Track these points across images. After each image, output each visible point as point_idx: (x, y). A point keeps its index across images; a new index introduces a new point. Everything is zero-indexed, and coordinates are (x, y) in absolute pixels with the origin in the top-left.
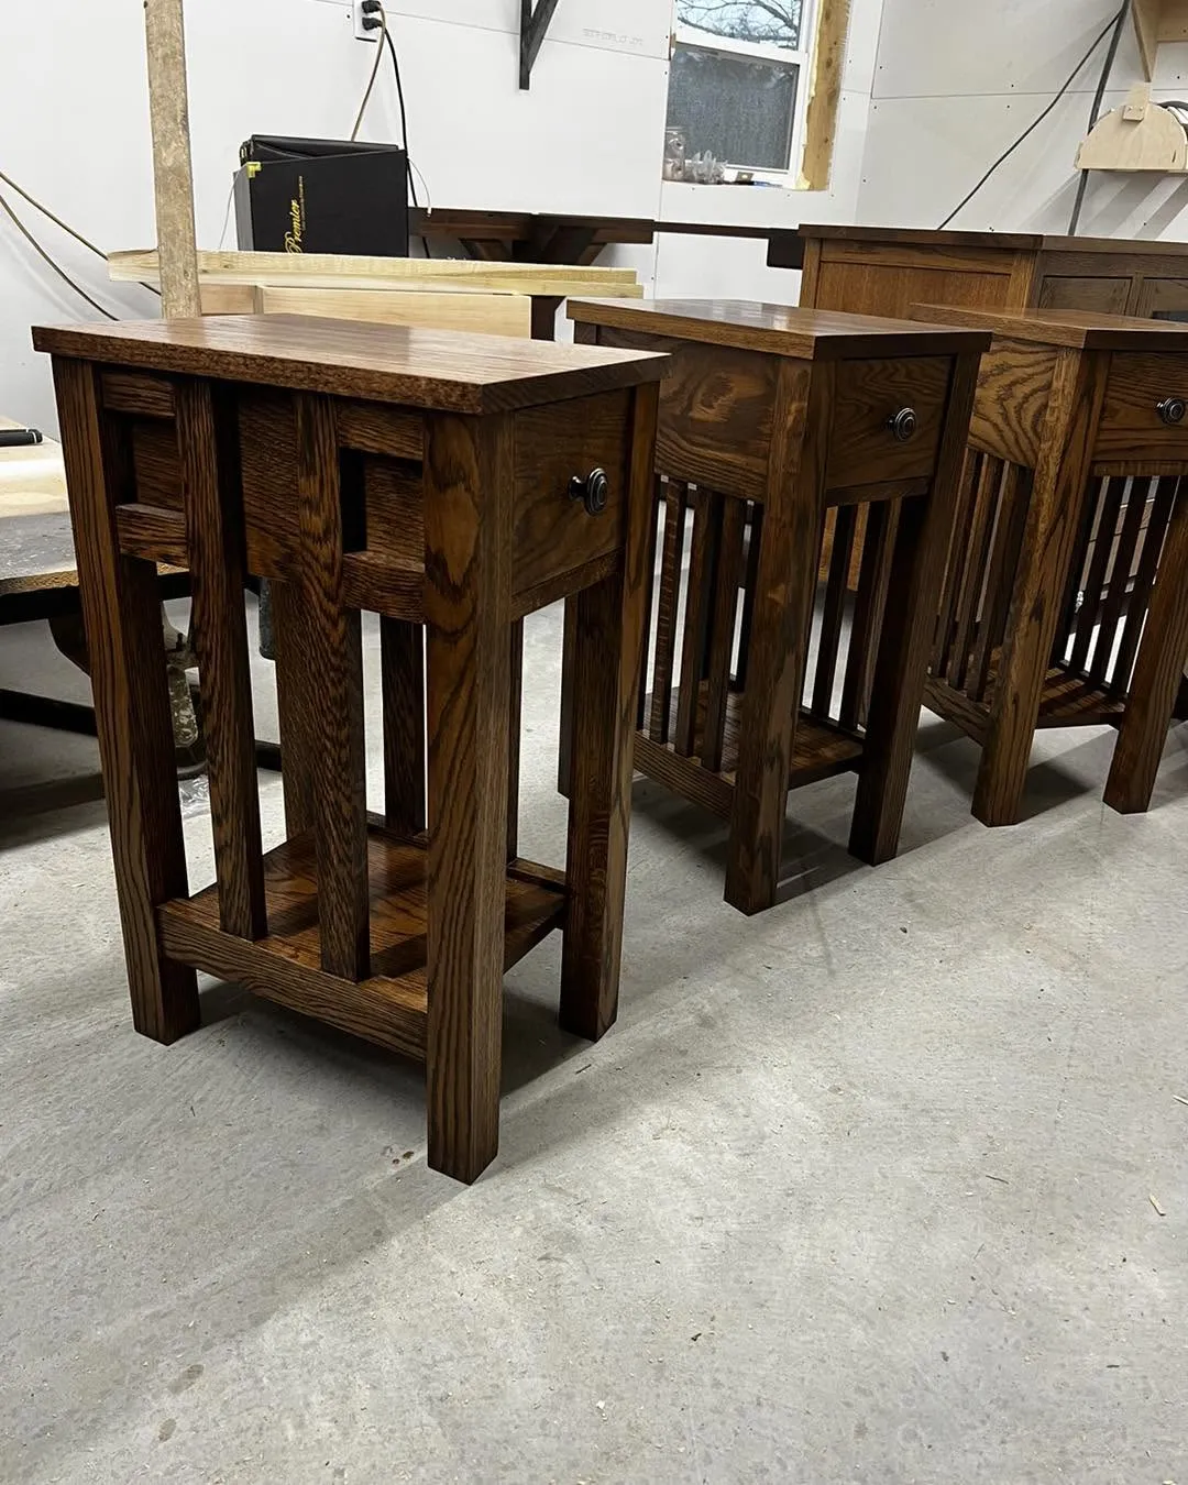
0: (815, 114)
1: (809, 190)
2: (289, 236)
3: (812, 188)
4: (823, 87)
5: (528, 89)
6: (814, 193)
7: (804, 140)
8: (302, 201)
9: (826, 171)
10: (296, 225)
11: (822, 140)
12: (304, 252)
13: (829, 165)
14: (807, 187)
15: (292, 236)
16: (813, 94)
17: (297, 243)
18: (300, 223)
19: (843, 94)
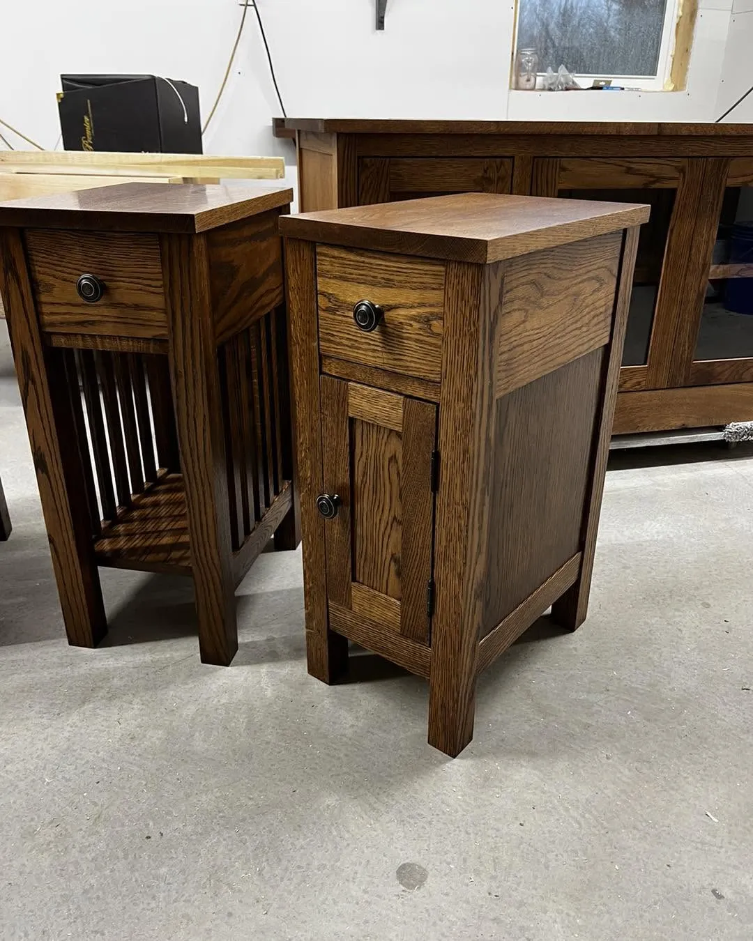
0: (681, 30)
1: (673, 91)
2: (84, 139)
3: (675, 90)
4: (687, 11)
5: (383, 29)
6: (678, 93)
7: (672, 52)
8: (91, 116)
9: (685, 74)
10: (88, 132)
11: (684, 51)
12: (95, 150)
13: (687, 70)
14: (671, 88)
15: (86, 139)
16: (681, 13)
17: (90, 144)
18: (91, 131)
19: (700, 12)
